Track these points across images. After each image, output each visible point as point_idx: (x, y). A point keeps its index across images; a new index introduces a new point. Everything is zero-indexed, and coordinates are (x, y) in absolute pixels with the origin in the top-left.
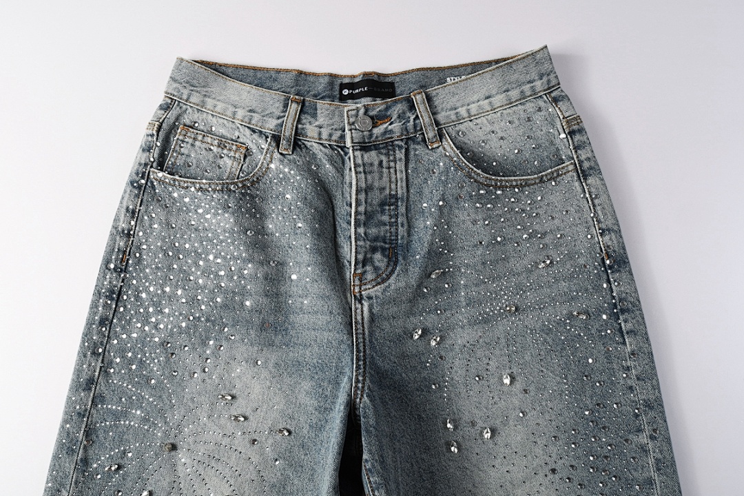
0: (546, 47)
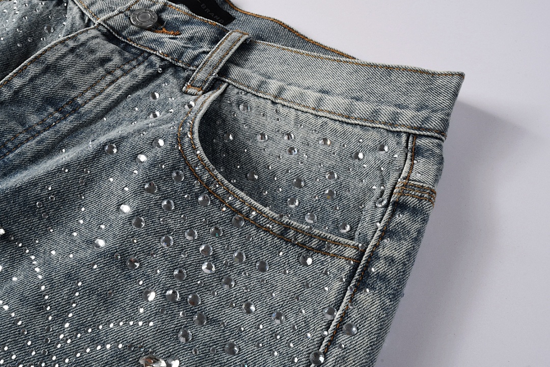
0: (461, 76)
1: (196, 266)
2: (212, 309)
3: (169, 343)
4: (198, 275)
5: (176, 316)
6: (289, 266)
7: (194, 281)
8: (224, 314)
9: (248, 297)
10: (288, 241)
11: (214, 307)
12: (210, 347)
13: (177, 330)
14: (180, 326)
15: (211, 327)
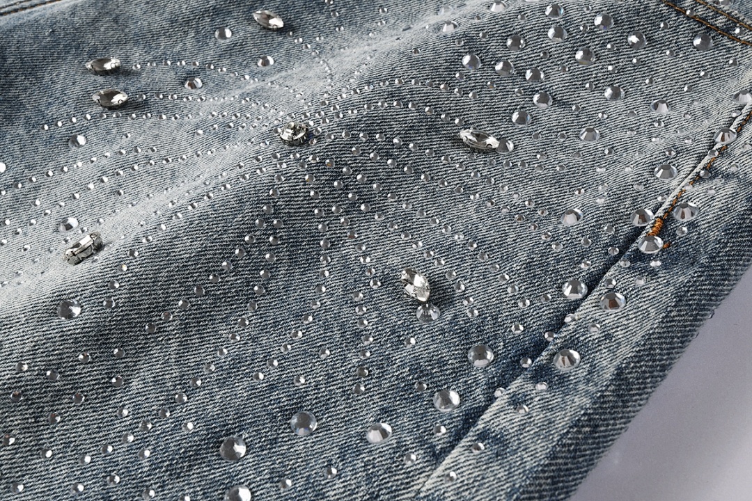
1: (539, 32)
2: (561, 89)
3: (500, 124)
4: (541, 44)
5: (509, 93)
6: (678, 45)
7: (535, 51)
8: (578, 97)
9: (614, 80)
10: (680, 12)
11: (563, 86)
12: (558, 132)
13: (510, 110)
14: (515, 105)
15: (559, 110)
